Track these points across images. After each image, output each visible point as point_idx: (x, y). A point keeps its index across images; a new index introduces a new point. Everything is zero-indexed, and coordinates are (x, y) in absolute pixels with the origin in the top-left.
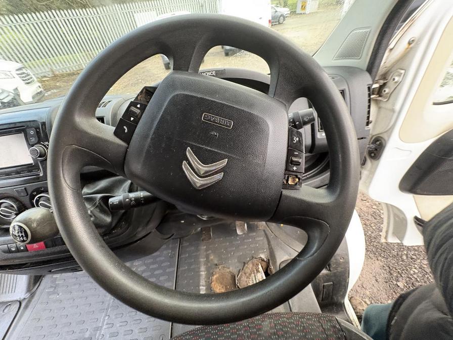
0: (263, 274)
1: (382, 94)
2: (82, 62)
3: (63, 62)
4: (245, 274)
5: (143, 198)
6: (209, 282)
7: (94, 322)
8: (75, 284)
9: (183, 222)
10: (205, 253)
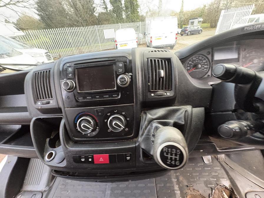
9: (202, 151)
10: (175, 175)
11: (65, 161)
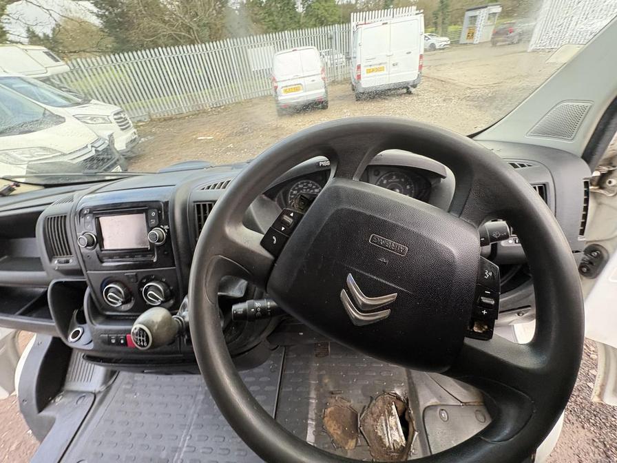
0: (398, 419)
1: (604, 186)
2: (182, 106)
3: (162, 105)
4: (372, 414)
5: (270, 309)
6: (320, 416)
7: (173, 439)
8: (154, 385)
9: (302, 334)
10: (317, 373)
11: (92, 344)
